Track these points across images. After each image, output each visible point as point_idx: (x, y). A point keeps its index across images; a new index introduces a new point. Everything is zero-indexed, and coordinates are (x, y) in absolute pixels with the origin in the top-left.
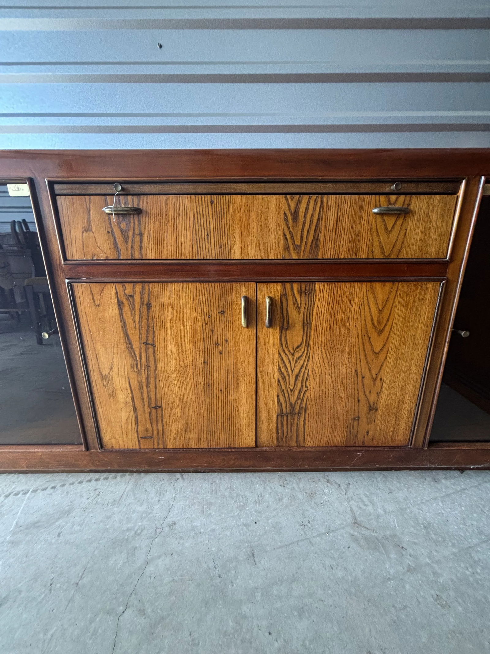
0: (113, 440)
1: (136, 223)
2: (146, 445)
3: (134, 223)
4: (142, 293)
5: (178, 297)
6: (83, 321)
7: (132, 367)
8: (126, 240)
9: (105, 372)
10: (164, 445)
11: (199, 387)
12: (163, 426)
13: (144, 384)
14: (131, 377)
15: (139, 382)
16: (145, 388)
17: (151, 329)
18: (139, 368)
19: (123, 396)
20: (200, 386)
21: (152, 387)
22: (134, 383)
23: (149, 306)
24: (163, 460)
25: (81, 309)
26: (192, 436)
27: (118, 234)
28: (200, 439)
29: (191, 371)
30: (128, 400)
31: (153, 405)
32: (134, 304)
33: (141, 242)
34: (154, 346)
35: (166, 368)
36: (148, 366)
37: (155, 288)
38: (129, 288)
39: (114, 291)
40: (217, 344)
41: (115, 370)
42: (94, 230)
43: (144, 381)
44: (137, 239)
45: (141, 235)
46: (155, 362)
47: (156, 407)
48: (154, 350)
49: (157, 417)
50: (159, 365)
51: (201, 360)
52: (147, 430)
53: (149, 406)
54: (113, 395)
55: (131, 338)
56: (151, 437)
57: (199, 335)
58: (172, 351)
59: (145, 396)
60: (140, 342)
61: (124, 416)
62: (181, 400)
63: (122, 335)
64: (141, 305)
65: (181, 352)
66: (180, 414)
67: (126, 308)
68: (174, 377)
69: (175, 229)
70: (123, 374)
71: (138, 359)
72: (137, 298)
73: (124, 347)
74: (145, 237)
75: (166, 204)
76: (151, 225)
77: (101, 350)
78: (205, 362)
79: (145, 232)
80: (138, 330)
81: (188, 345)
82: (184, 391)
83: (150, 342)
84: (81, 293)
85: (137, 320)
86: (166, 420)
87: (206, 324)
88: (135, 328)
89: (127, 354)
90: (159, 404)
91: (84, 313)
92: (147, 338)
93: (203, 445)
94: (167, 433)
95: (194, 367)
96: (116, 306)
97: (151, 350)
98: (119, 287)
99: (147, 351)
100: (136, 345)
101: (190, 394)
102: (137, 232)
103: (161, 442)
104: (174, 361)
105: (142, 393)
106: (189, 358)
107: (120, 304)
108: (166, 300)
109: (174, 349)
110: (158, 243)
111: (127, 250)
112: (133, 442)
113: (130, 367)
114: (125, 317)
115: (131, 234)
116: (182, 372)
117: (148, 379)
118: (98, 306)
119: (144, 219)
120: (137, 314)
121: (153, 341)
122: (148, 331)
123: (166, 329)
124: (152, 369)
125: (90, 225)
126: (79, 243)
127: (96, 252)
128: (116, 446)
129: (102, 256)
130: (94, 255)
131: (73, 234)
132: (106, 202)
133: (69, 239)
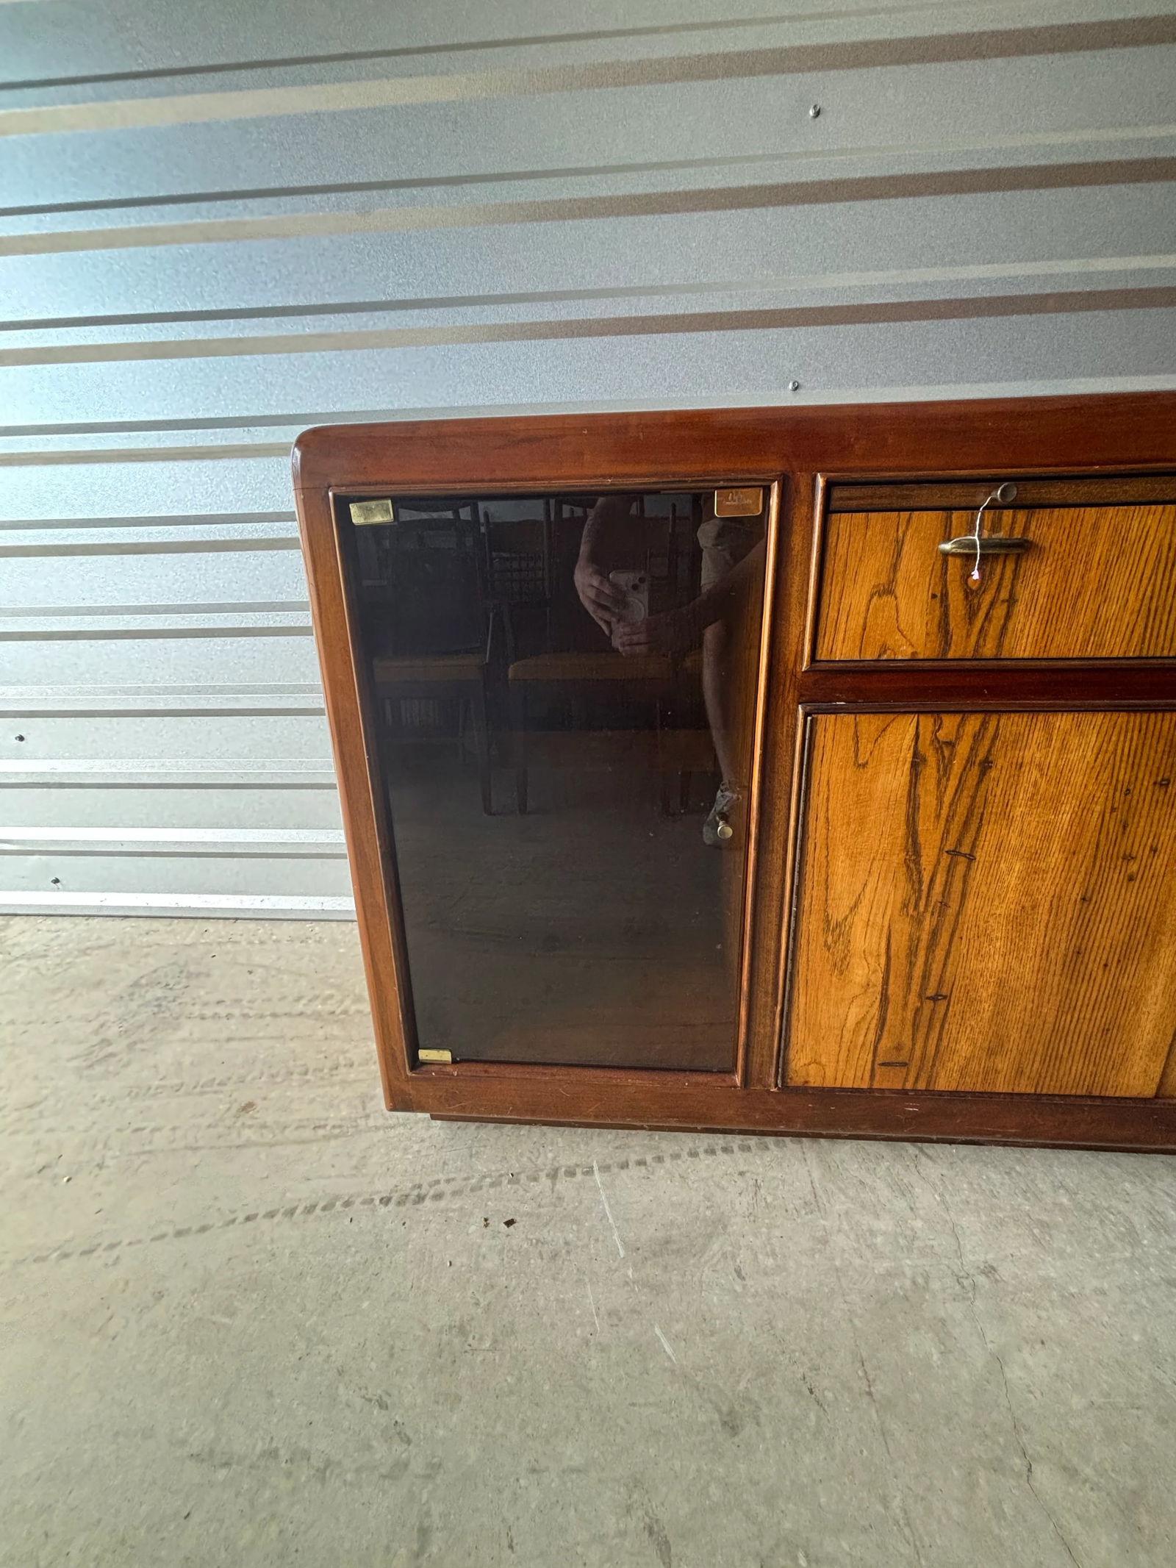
0: (813, 1068)
1: (1008, 574)
2: (889, 1081)
3: (1003, 574)
4: (977, 738)
5: (1064, 747)
6: (817, 801)
7: (905, 906)
8: (971, 615)
9: (837, 915)
10: (928, 1083)
11: (1052, 955)
12: (940, 1039)
13: (923, 944)
14: (896, 927)
15: (911, 939)
16: (922, 954)
17: (975, 820)
18: (922, 909)
19: (863, 971)
20: (1057, 955)
21: (939, 954)
22: (900, 943)
23: (986, 765)
24: (916, 1115)
25: (821, 772)
26: (1003, 1064)
27: (956, 598)
28: (1020, 1072)
29: (1045, 917)
30: (873, 978)
31: (930, 992)
32: (950, 761)
33: (1008, 617)
34: (971, 858)
35: (986, 909)
36: (944, 905)
37: (1012, 724)
38: (950, 722)
39: (912, 731)
40: (1129, 858)
41: (863, 911)
42: (900, 590)
43: (925, 937)
44: (1000, 611)
45: (1012, 601)
46: (963, 895)
47: (935, 999)
48: (969, 868)
49: (931, 1019)
50: (970, 905)
51: (1076, 893)
52: (898, 1048)
53: (920, 996)
54: (841, 967)
55: (921, 839)
56: (904, 1064)
57: (1089, 835)
58: (1013, 872)
59: (918, 972)
60: (941, 850)
61: (854, 1013)
62: (1001, 983)
63: (901, 832)
64: (969, 761)
65: (1032, 873)
66: (987, 1015)
67: (930, 772)
68: (999, 931)
69: (1102, 587)
70: (879, 920)
71: (925, 887)
72: (963, 749)
73: (898, 858)
74: (1020, 607)
75: (1095, 527)
76: (1043, 580)
77: (841, 865)
78: (1084, 899)
79: (1023, 595)
80: (943, 822)
81: (1056, 858)
82: (1014, 964)
83: (965, 849)
84: (829, 735)
85: (947, 799)
86: (952, 1026)
87: (1113, 810)
88: (938, 816)
89: (902, 876)
90: (945, 991)
91: (824, 778)
92: (960, 842)
93: (1024, 1087)
94: (946, 1057)
95: (1056, 909)
96: (908, 766)
97: (961, 869)
98: (927, 722)
99: (950, 871)
100: (928, 856)
101: (1026, 970)
102: (1004, 594)
103: (924, 1077)
104: (1011, 895)
105: (912, 964)
106: (1046, 888)
107: (917, 762)
108: (1032, 753)
109: (1018, 866)
110: (1049, 619)
111: (968, 636)
112: (859, 1074)
113: (899, 906)
114: (921, 791)
115: (988, 598)
116: (1020, 920)
117: (934, 934)
118: (864, 765)
119: (1029, 565)
120: (953, 783)
121: (974, 846)
122: (966, 824)
123: (1010, 821)
124: (951, 911)
125: (892, 581)
126: (856, 622)
127: (890, 643)
128: (815, 1082)
129: (904, 652)
130: (884, 648)
131: (845, 601)
132: (948, 525)
133: (833, 614)
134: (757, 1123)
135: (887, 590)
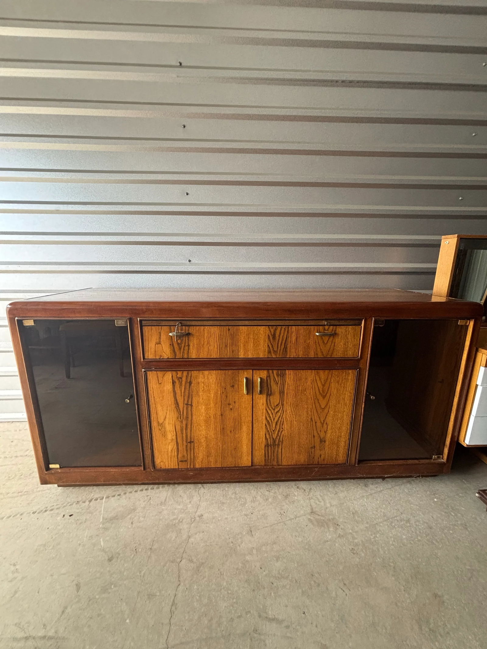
0: (162, 463)
1: (187, 340)
2: (183, 466)
3: (185, 340)
4: (187, 377)
5: (208, 378)
6: (150, 392)
7: (178, 418)
8: (180, 349)
9: (161, 421)
10: (194, 466)
11: (217, 429)
12: (194, 453)
13: (184, 428)
14: (176, 423)
15: (181, 427)
16: (184, 431)
17: (191, 396)
18: (182, 418)
19: (170, 436)
20: (218, 429)
21: (189, 430)
22: (178, 428)
23: (190, 383)
24: (193, 475)
25: (150, 386)
26: (212, 459)
27: (176, 346)
28: (216, 462)
29: (213, 420)
30: (173, 438)
31: (189, 441)
32: (182, 382)
33: (189, 349)
34: (192, 405)
35: (198, 419)
36: (187, 418)
37: (194, 373)
38: (180, 374)
39: (171, 375)
40: (229, 404)
41: (167, 420)
42: (162, 343)
43: (184, 426)
44: (186, 348)
45: (189, 346)
46: (192, 415)
47: (190, 442)
48: (191, 408)
49: (190, 449)
50: (194, 417)
51: (219, 414)
52: (184, 456)
53: (186, 442)
54: (164, 435)
55: (178, 401)
56: (186, 461)
57: (219, 399)
58: (203, 409)
59: (184, 435)
60: (184, 404)
61: (170, 448)
62: (206, 438)
63: (173, 399)
64: (186, 382)
65: (207, 409)
66: (205, 447)
67: (177, 385)
68: (203, 423)
69: (208, 343)
70: (172, 422)
71: (182, 413)
72: (184, 379)
73: (173, 406)
74: (191, 347)
75: (204, 330)
76: (195, 341)
77: (159, 408)
78: (221, 415)
79: (191, 345)
80: (183, 396)
81: (212, 405)
82: (208, 432)
83: (190, 403)
84: (151, 376)
85: (183, 391)
86: (196, 450)
87: (223, 393)
88: (181, 395)
89: (175, 411)
90: (192, 440)
91: (151, 387)
92: (188, 401)
93: (219, 465)
94: (196, 458)
95: (215, 418)
96: (171, 383)
97: (189, 408)
98: (174, 373)
99: (187, 408)
100: (181, 405)
101: (212, 434)
102: (187, 344)
103: (192, 464)
104: (203, 414)
105: (182, 434)
106: (212, 412)
107: (174, 383)
108: (201, 380)
109: (203, 407)
110: (198, 350)
111: (180, 353)
112: (175, 464)
113: (176, 418)
114: (176, 389)
115: (183, 345)
116: (207, 421)
117: (186, 425)
118: (161, 383)
119: (191, 338)
120: (183, 387)
121: (192, 403)
122: (189, 397)
123: (199, 396)
124: (190, 419)
125: (160, 341)
126: (153, 350)
127: (162, 355)
128: (163, 467)
129: (166, 357)
130: (161, 356)
131: (150, 346)
132: (170, 329)
133: (147, 348)
134: (150, 480)
135: (159, 343)
